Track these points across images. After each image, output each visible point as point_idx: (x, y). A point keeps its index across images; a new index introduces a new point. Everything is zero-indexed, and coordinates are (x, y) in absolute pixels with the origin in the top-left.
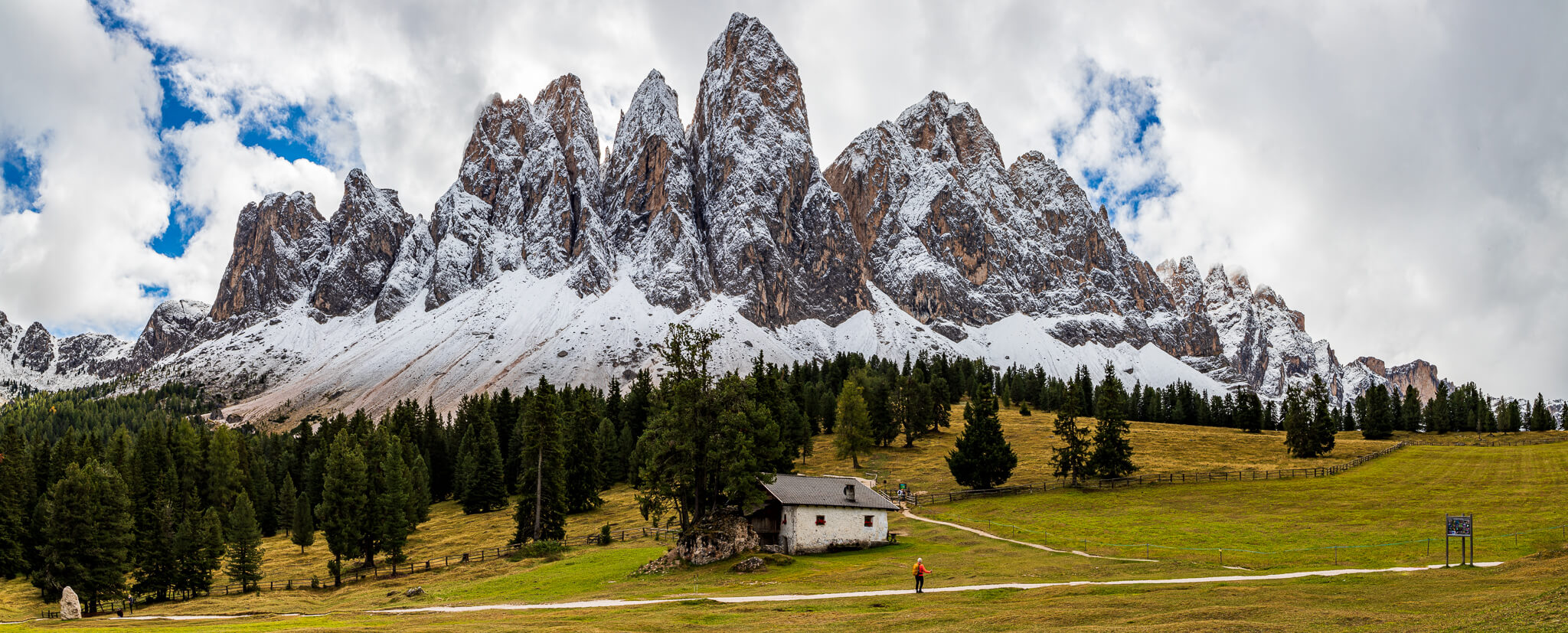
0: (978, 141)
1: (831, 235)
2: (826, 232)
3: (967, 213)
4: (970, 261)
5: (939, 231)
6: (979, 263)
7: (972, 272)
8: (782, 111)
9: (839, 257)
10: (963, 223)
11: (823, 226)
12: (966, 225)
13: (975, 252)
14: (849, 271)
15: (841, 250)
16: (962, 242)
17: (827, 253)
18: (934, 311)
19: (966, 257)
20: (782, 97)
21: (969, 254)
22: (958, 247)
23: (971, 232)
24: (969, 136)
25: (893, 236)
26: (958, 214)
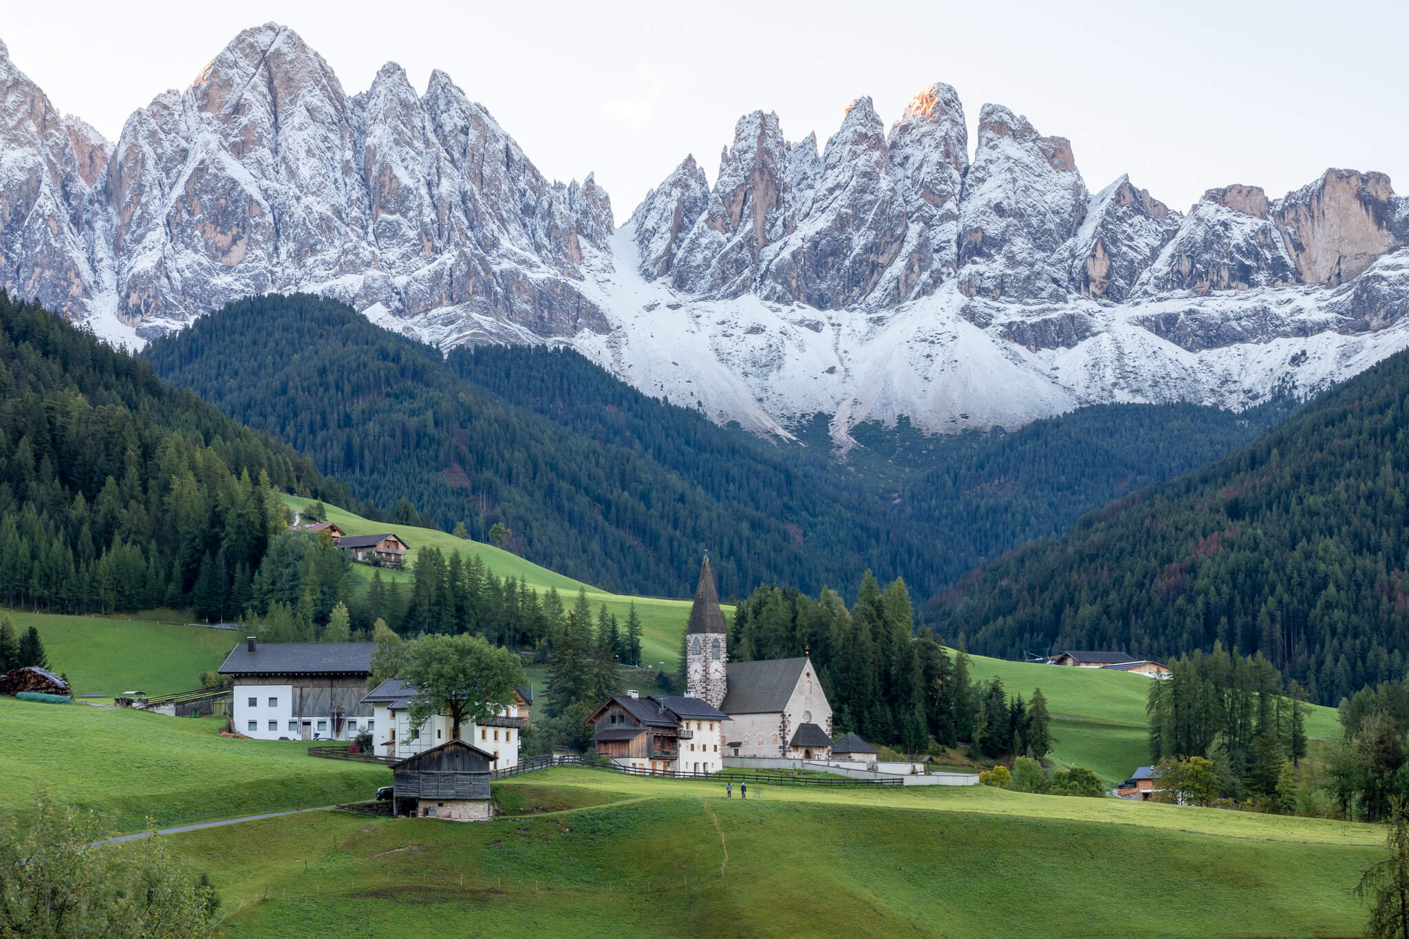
0: (298, 77)
1: (42, 251)
2: (38, 249)
3: (223, 187)
4: (223, 240)
5: (191, 213)
6: (234, 241)
7: (225, 253)
8: (10, 130)
9: (47, 274)
10: (217, 199)
11: (36, 243)
12: (223, 201)
13: (230, 229)
14: (55, 286)
15: (49, 266)
16: (215, 222)
17: (38, 270)
18: (147, 311)
19: (220, 237)
20: (10, 115)
21: (223, 233)
22: (210, 228)
23: (227, 207)
24: (286, 73)
25: (141, 231)
26: (213, 191)
